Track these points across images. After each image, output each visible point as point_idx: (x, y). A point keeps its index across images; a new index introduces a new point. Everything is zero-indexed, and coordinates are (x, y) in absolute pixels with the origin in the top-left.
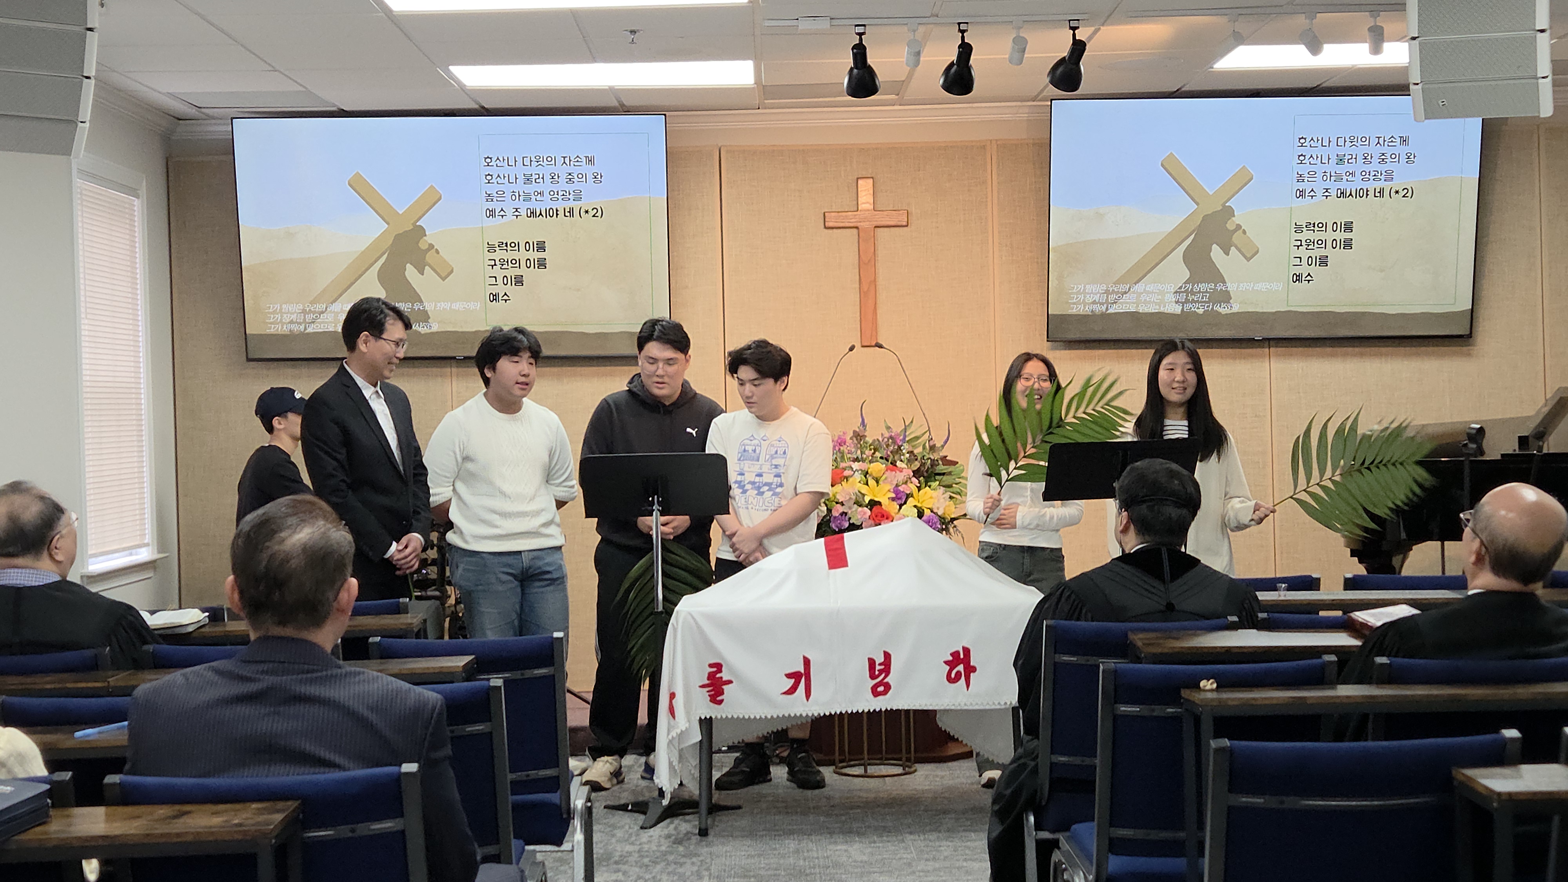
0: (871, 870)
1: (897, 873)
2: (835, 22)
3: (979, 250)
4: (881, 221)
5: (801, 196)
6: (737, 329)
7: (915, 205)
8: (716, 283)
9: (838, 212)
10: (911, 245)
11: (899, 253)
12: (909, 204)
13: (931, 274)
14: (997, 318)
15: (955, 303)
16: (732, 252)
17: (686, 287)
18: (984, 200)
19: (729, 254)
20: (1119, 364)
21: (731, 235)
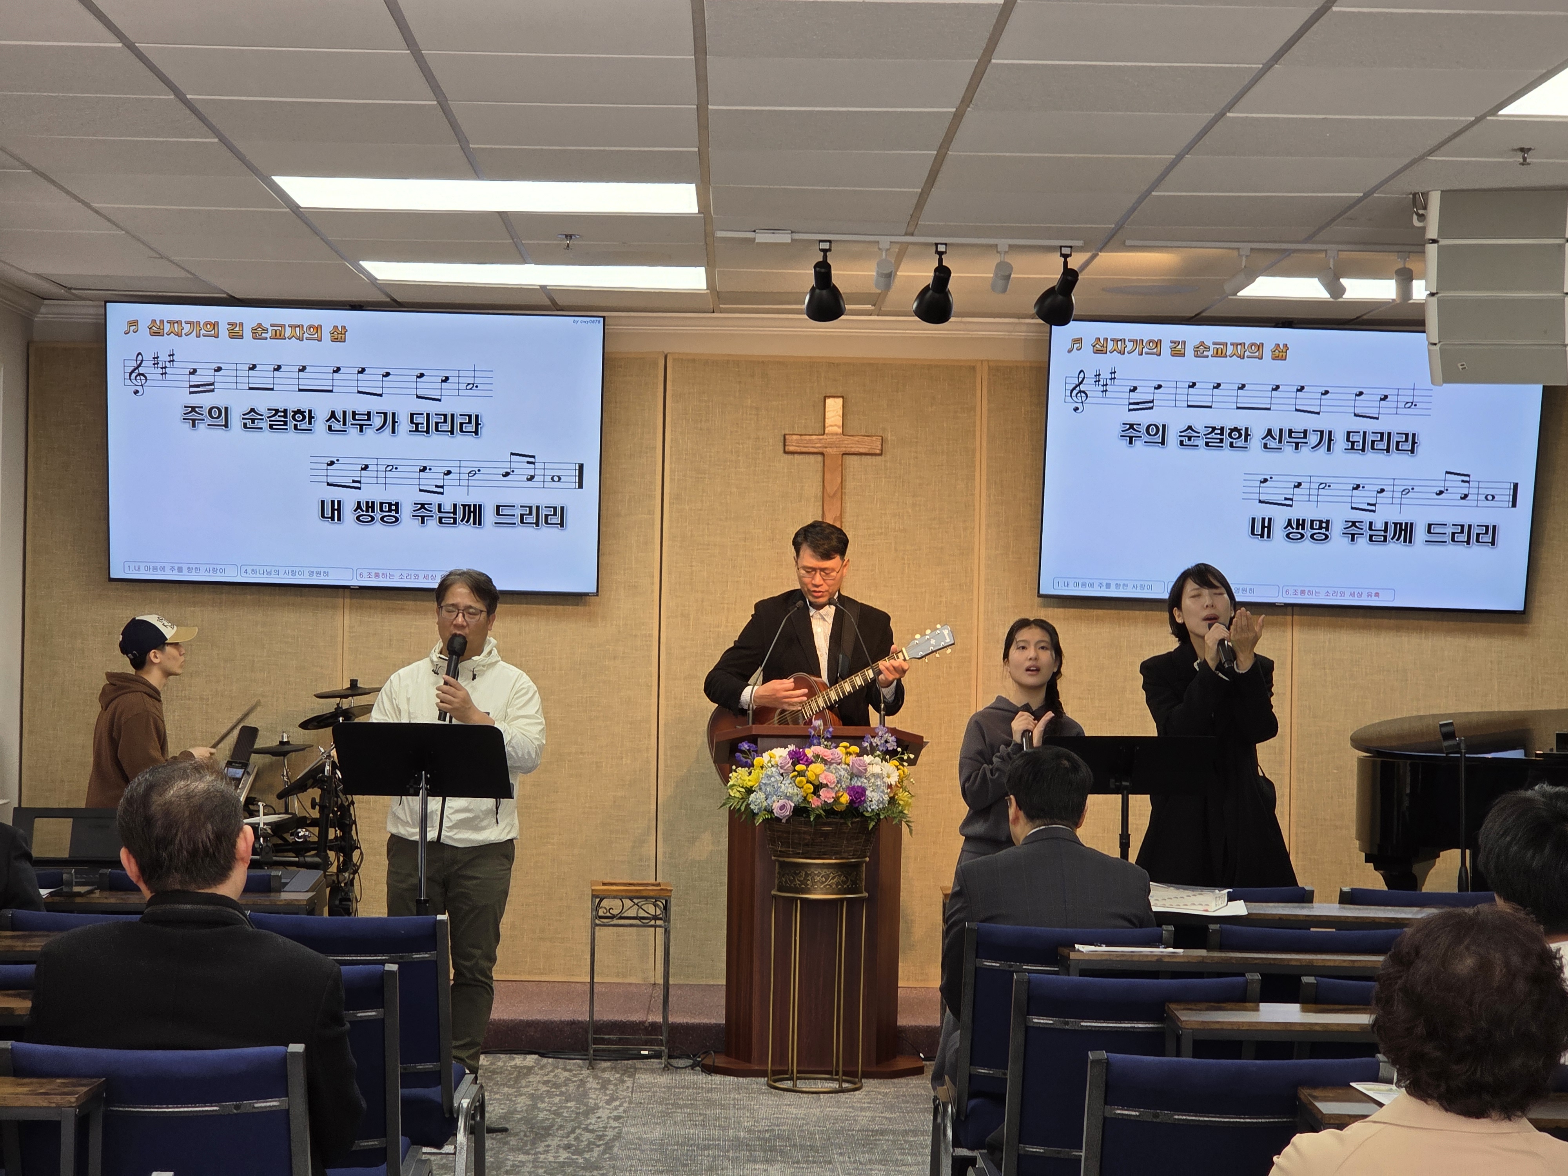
2: (797, 237)
3: (963, 486)
4: (852, 447)
5: (758, 415)
6: (676, 567)
7: (891, 432)
8: (654, 512)
9: (801, 435)
10: (885, 477)
11: (870, 486)
12: (884, 429)
13: (908, 512)
14: (982, 566)
15: (934, 547)
16: (675, 476)
17: (619, 515)
18: (971, 429)
19: (671, 479)
20: (1120, 625)
21: (674, 456)
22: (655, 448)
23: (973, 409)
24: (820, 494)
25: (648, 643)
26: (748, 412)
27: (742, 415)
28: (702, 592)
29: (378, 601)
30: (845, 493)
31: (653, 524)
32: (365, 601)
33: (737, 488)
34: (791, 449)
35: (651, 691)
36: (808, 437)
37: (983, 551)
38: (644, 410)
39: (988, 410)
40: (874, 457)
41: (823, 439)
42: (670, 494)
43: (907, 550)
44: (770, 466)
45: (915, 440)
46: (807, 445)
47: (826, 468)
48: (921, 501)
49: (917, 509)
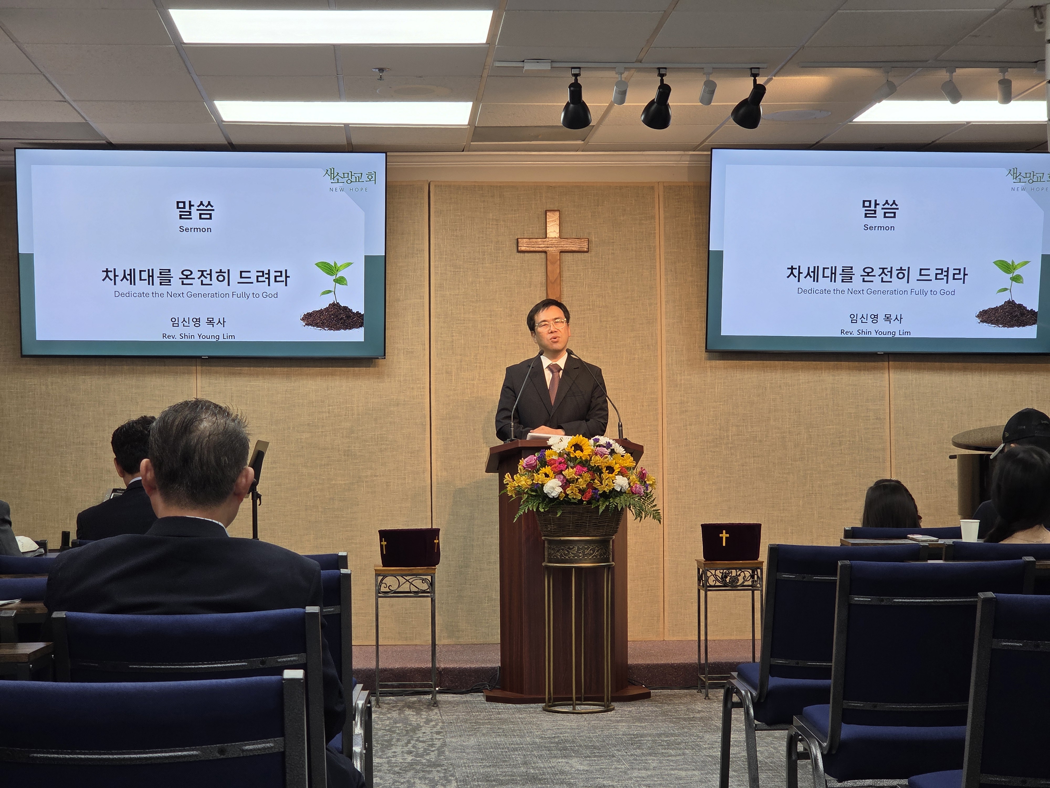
0: (595, 776)
1: (617, 778)
2: (555, 65)
3: (648, 273)
4: (566, 247)
5: (497, 225)
6: (441, 337)
7: (595, 235)
8: (424, 297)
9: (529, 239)
10: (591, 268)
11: (580, 275)
12: (589, 234)
13: (608, 293)
14: (663, 332)
15: (628, 319)
16: (438, 270)
17: (398, 300)
18: (653, 232)
19: (435, 273)
20: (764, 372)
21: (437, 256)
22: (424, 250)
23: (653, 217)
24: (544, 281)
25: (422, 393)
26: (491, 223)
27: (486, 225)
28: (461, 355)
29: (222, 368)
30: (562, 280)
31: (423, 306)
32: (212, 368)
33: (484, 278)
34: (523, 249)
35: (425, 428)
36: (534, 240)
37: (663, 320)
38: (414, 223)
39: (665, 218)
40: (583, 254)
41: (546, 241)
42: (436, 284)
43: (609, 321)
44: (507, 262)
45: (612, 241)
46: (534, 246)
47: (548, 262)
48: (617, 285)
49: (615, 291)
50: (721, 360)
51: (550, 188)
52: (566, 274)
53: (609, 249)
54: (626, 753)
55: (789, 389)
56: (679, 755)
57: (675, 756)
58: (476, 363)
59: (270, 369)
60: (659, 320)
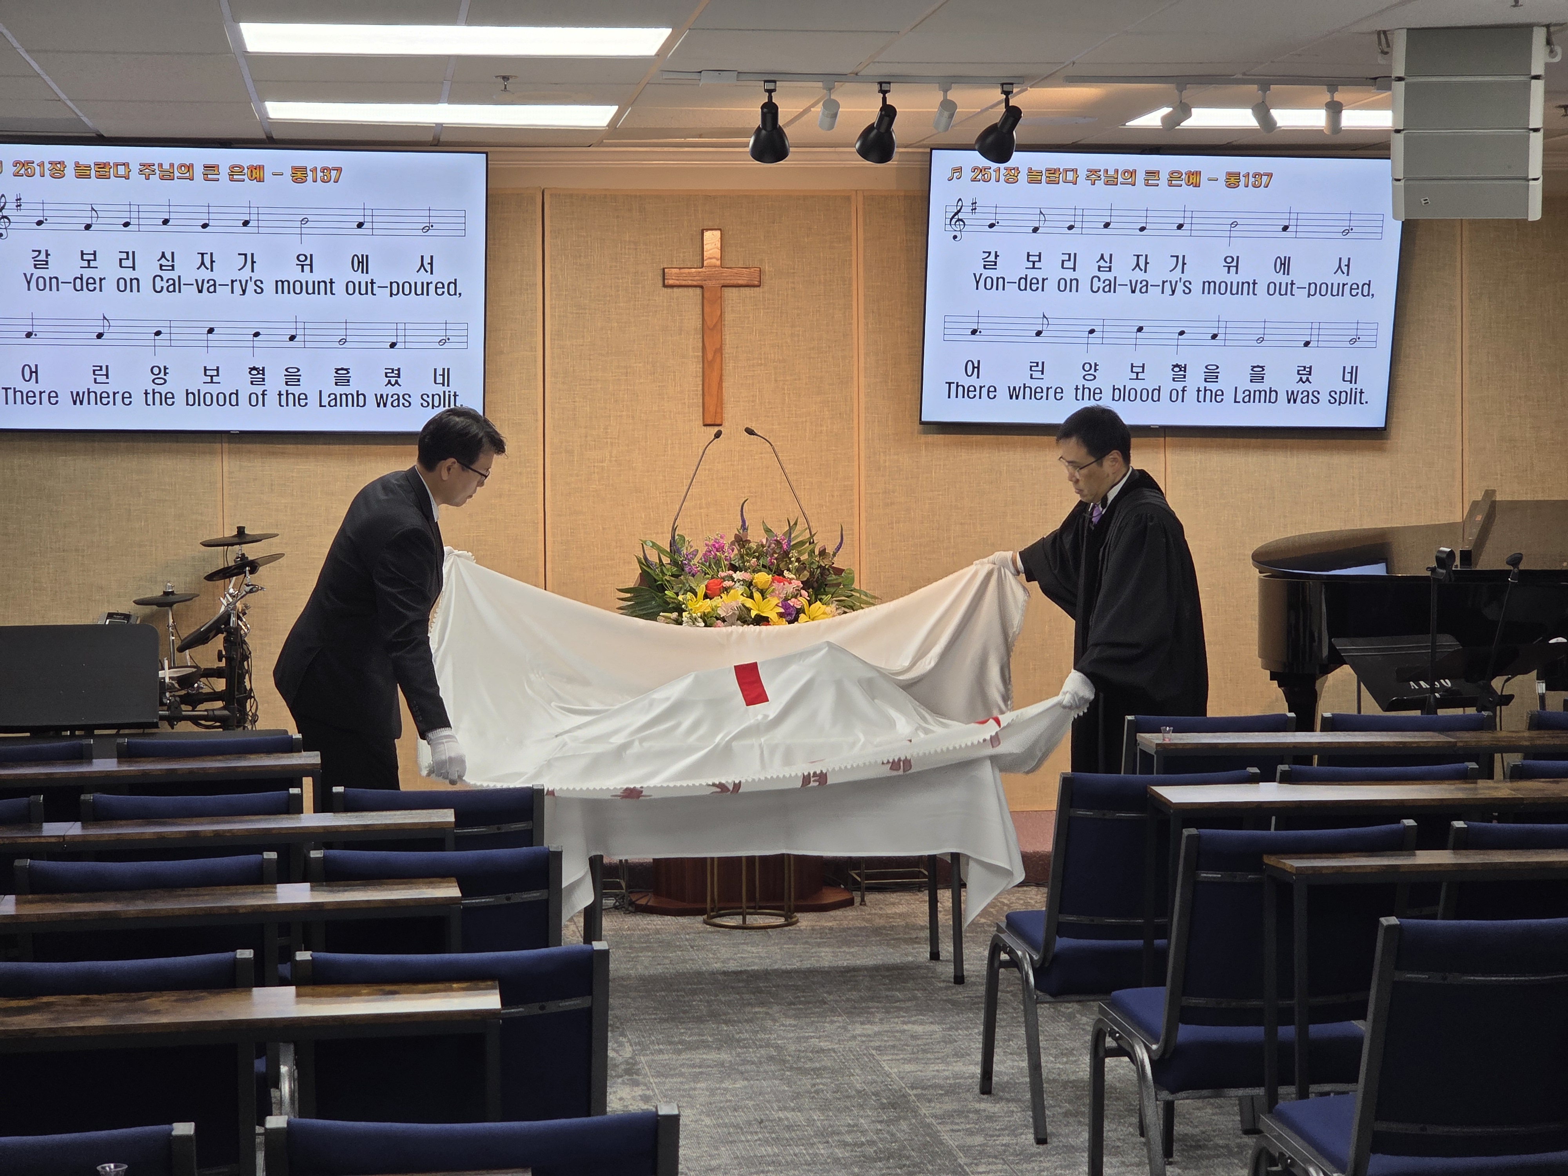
2: (742, 78)
3: (841, 315)
4: (730, 280)
5: (636, 249)
6: (559, 403)
7: (769, 263)
8: (535, 348)
9: (680, 268)
10: (763, 309)
11: (749, 317)
12: (761, 261)
13: (787, 343)
14: (862, 396)
15: (813, 377)
16: (555, 312)
17: (502, 353)
18: (848, 258)
19: (552, 316)
20: (999, 451)
21: (554, 293)
22: (536, 284)
23: (849, 238)
24: (700, 326)
25: (533, 480)
26: (627, 247)
27: (621, 250)
28: (586, 427)
29: (258, 445)
30: (724, 325)
31: (536, 361)
32: (244, 446)
33: (617, 323)
34: (671, 282)
35: (538, 528)
36: (687, 271)
37: (862, 379)
38: (523, 246)
39: (865, 240)
40: (752, 289)
41: (702, 272)
42: (552, 331)
43: (787, 380)
44: (649, 300)
45: (792, 271)
46: (687, 278)
47: (705, 301)
48: (799, 331)
49: (796, 339)
50: (939, 434)
51: (709, 198)
52: (729, 317)
53: (788, 283)
54: (840, 996)
55: (1032, 474)
56: (910, 1000)
57: (904, 1001)
58: (607, 438)
59: (325, 447)
60: (856, 378)
